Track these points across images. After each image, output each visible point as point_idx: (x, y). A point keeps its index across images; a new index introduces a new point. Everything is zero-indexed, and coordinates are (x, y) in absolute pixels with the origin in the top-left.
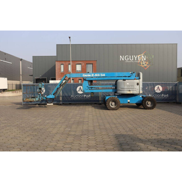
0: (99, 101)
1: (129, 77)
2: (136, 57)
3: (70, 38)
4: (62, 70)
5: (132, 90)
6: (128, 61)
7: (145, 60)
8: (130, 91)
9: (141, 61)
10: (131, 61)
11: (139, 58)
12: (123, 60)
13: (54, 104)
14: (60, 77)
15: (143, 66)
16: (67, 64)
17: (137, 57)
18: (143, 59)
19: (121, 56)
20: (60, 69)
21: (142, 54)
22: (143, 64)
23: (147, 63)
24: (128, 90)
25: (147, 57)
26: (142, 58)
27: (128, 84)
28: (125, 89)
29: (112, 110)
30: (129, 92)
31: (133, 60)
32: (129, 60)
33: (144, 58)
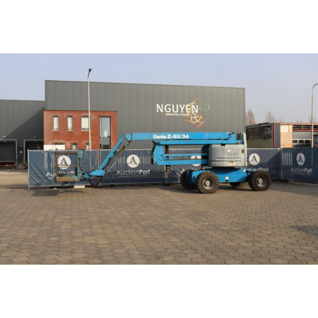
0: (163, 179)
1: (226, 139)
2: (182, 106)
3: (90, 70)
4: (56, 126)
5: (235, 161)
6: (170, 113)
7: (197, 112)
8: (232, 162)
9: (190, 114)
10: (174, 113)
11: (187, 109)
12: (162, 111)
13: (86, 186)
14: (51, 140)
15: (194, 122)
16: (65, 116)
17: (185, 108)
18: (194, 110)
19: (158, 105)
20: (52, 125)
21: (192, 102)
22: (194, 120)
23: (201, 117)
24: (229, 161)
25: (200, 108)
26: (192, 110)
27: (229, 151)
28: (225, 160)
29: (207, 193)
30: (230, 165)
31: (177, 111)
32: (172, 112)
33: (196, 108)
